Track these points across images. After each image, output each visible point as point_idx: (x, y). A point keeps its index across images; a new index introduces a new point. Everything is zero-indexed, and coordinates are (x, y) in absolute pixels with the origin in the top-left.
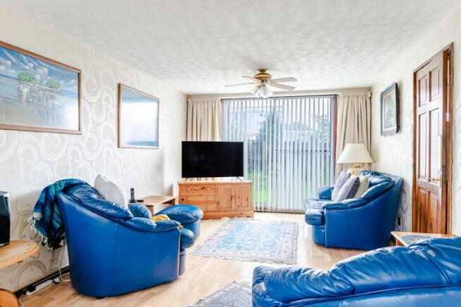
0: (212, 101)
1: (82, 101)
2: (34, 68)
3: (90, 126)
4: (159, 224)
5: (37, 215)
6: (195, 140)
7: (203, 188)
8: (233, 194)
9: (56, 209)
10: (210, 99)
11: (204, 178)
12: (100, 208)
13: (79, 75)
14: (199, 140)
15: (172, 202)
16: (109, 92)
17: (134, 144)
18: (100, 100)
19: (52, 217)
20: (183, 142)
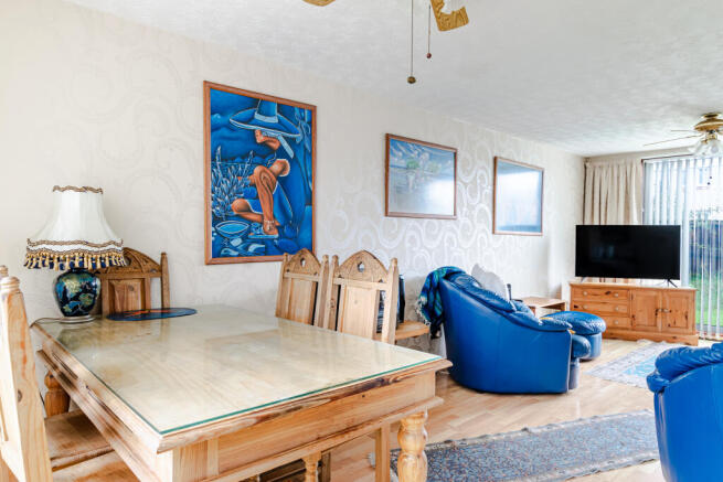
0: (625, 163)
1: (458, 182)
2: (419, 155)
3: (465, 209)
4: (545, 323)
5: (424, 299)
6: (596, 223)
7: (607, 293)
8: (660, 306)
9: (438, 296)
10: (623, 162)
11: (612, 279)
12: (482, 297)
13: (455, 154)
14: (603, 223)
15: (560, 307)
16: (483, 168)
17: (511, 228)
18: (475, 179)
19: (434, 302)
20: (578, 227)
